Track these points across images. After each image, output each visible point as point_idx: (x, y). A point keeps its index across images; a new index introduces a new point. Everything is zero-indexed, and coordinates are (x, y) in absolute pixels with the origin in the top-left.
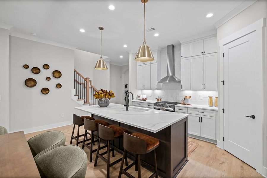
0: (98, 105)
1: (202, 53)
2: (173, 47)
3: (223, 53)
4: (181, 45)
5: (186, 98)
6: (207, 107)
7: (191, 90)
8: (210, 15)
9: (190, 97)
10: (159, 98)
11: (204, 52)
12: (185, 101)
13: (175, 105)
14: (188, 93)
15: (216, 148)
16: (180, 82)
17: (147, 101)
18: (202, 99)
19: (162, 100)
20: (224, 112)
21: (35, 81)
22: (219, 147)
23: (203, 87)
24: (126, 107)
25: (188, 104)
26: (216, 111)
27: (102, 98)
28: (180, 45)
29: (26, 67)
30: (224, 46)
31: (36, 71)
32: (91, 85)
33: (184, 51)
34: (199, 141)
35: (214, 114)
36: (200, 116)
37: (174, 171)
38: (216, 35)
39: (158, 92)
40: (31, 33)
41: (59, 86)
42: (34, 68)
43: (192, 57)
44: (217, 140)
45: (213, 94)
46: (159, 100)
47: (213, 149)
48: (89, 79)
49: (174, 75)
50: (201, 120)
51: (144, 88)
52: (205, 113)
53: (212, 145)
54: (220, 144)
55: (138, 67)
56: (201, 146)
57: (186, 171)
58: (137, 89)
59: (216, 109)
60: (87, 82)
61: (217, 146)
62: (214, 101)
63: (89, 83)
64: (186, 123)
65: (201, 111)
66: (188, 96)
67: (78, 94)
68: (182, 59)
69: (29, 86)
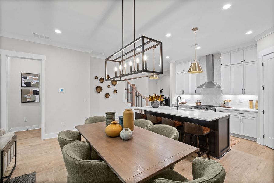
0: (151, 107)
1: (242, 61)
2: (213, 55)
3: (263, 63)
4: (221, 54)
5: (226, 102)
6: (247, 109)
7: (231, 95)
8: (249, 33)
9: (230, 101)
10: (198, 102)
11: (244, 61)
12: (225, 104)
13: (216, 108)
14: (227, 97)
15: (256, 144)
16: (220, 87)
17: (186, 104)
18: (242, 103)
19: (202, 104)
20: (264, 113)
21: (102, 88)
22: (259, 144)
23: (243, 92)
24: (176, 108)
25: (228, 107)
26: (257, 113)
27: (154, 101)
28: (219, 54)
29: (96, 78)
30: (264, 57)
31: (102, 80)
32: (136, 90)
33: (224, 60)
34: (240, 139)
35: (254, 115)
36: (240, 117)
37: (220, 152)
38: (255, 46)
39: (198, 97)
40: (101, 54)
41: (115, 91)
42: (101, 78)
43: (231, 65)
44: (258, 138)
45: (254, 98)
46: (198, 103)
47: (254, 145)
48: (135, 85)
49: (214, 81)
50: (241, 120)
51: (183, 92)
52: (245, 115)
53: (252, 142)
54: (260, 141)
55: (177, 74)
56: (241, 142)
57: (229, 155)
58: (176, 94)
59: (257, 111)
60: (133, 88)
61: (257, 143)
62: (254, 104)
63: (135, 89)
64: (228, 120)
65: (241, 112)
66: (228, 100)
67: (127, 98)
68: (221, 67)
69: (98, 92)
